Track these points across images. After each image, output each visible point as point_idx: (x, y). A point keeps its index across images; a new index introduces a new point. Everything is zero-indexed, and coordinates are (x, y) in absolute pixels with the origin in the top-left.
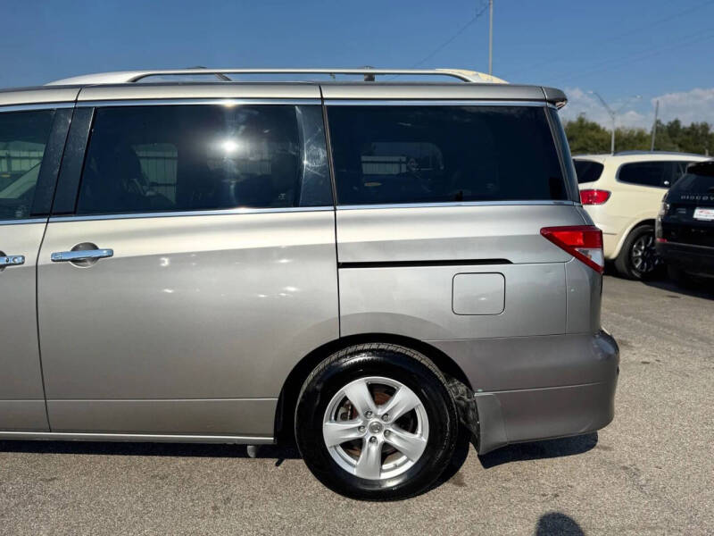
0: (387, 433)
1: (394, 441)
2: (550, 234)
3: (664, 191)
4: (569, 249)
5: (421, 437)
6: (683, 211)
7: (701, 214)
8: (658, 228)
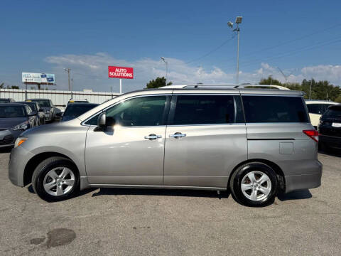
0: (259, 187)
1: (261, 190)
2: (305, 132)
3: (320, 116)
4: (310, 136)
5: (269, 188)
6: (328, 124)
7: (334, 125)
8: (318, 130)
